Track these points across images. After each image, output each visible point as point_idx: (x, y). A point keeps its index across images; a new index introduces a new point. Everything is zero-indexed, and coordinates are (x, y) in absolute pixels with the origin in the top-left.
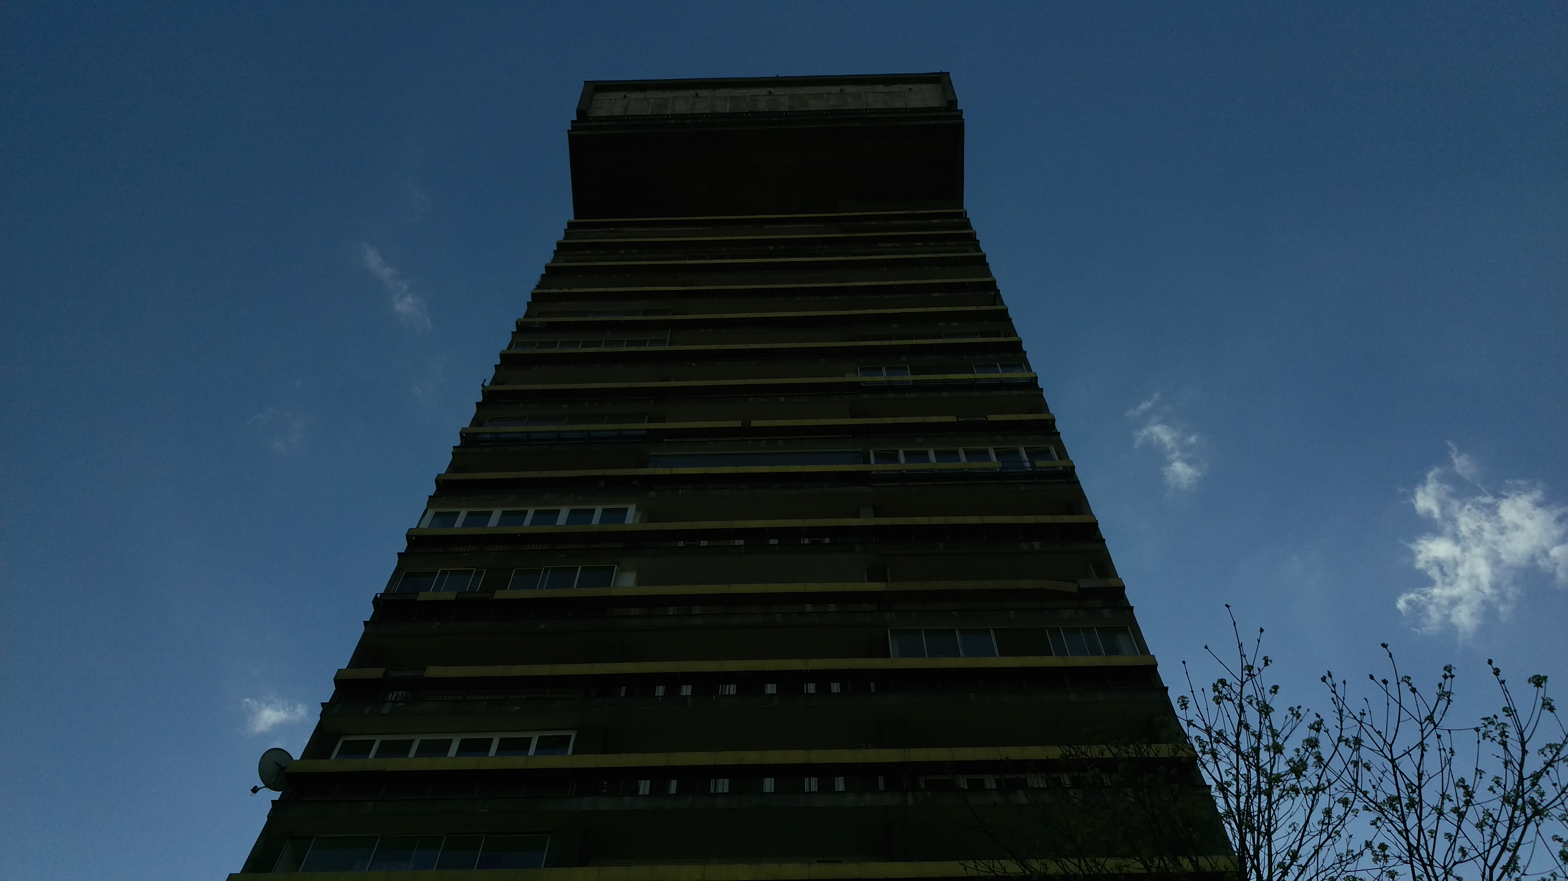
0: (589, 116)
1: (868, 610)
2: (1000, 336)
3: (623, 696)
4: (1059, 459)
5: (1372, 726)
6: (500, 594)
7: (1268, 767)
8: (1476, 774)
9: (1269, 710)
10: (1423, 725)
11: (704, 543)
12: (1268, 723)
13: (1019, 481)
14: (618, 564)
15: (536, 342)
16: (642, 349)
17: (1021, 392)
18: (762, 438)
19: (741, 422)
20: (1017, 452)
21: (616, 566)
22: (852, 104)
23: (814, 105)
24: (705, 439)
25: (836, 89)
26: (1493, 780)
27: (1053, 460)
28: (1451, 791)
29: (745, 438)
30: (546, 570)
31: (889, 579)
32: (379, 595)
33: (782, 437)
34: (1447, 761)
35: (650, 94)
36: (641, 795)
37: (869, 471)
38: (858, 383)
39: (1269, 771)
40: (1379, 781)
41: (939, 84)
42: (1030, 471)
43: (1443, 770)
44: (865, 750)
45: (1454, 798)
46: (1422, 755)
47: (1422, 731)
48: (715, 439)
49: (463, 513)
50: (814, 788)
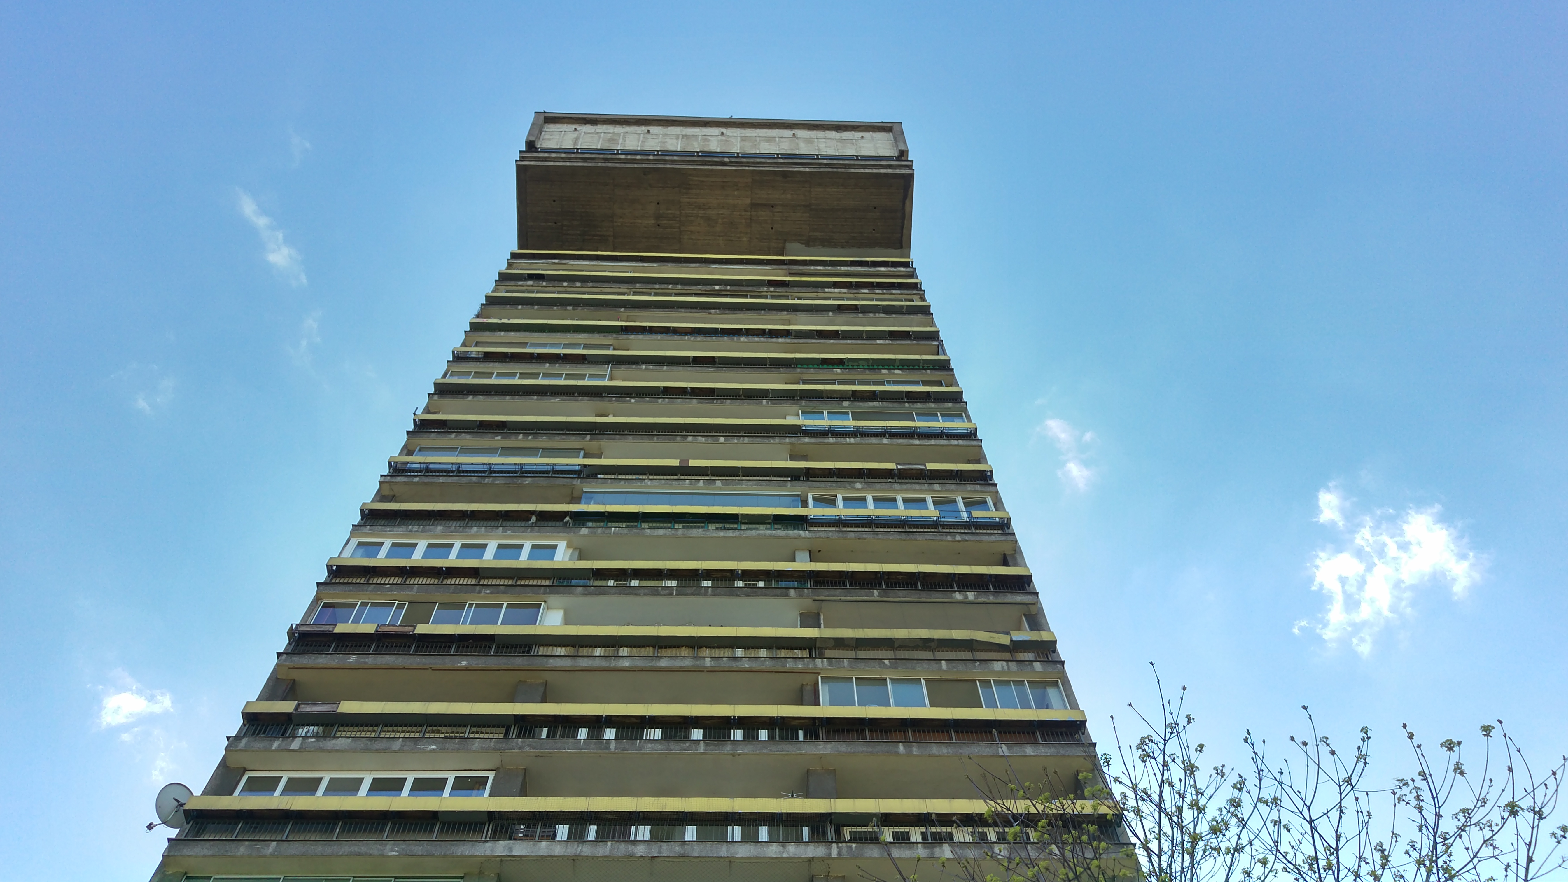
0: (538, 147)
1: (799, 656)
2: (942, 385)
3: (545, 737)
4: (996, 510)
5: (1291, 787)
6: (421, 629)
7: (1191, 826)
8: (1392, 837)
9: (1194, 769)
10: (1341, 787)
11: (635, 583)
12: (1192, 782)
13: (955, 531)
14: (545, 601)
15: (472, 372)
16: (580, 383)
17: (961, 442)
18: (699, 478)
19: (679, 460)
20: (954, 501)
21: (543, 603)
22: (804, 149)
23: (766, 148)
24: (641, 477)
25: (788, 133)
26: (1408, 844)
27: (989, 510)
28: (1367, 854)
29: (682, 477)
30: (471, 605)
31: (822, 626)
32: (294, 626)
33: (720, 478)
34: (1364, 824)
35: (601, 128)
36: (558, 841)
37: (807, 516)
38: (799, 426)
39: (1192, 830)
40: (1298, 843)
41: (891, 134)
42: (966, 522)
43: (1360, 832)
44: (790, 799)
45: (1370, 860)
46: (1340, 817)
47: (1341, 794)
48: (651, 477)
49: (388, 543)
50: (738, 837)
